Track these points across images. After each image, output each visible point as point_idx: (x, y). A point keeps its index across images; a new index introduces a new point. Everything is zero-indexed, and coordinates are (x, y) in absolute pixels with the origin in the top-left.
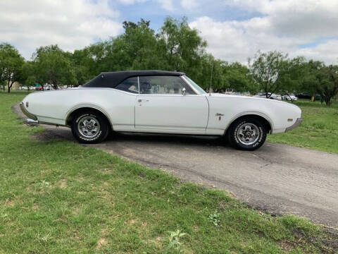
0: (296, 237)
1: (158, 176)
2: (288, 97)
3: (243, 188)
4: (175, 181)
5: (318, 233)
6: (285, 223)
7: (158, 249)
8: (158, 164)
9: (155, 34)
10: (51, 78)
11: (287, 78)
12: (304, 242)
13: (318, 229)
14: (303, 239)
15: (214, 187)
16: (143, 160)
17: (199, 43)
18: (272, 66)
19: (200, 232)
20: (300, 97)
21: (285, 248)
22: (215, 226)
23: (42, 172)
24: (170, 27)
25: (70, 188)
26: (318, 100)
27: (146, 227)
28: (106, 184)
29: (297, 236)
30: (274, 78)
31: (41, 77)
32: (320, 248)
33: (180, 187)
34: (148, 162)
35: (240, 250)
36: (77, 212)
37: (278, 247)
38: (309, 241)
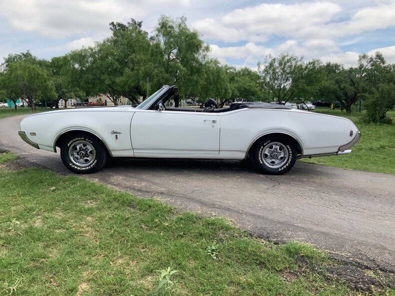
0: (299, 266)
1: (150, 206)
2: (304, 106)
3: (246, 214)
4: (170, 211)
5: (323, 260)
6: (288, 251)
7: (148, 290)
8: (151, 192)
9: (149, 36)
10: (25, 92)
11: (302, 84)
12: (308, 270)
13: (323, 255)
14: (307, 268)
15: (213, 215)
16: (134, 189)
17: (201, 47)
18: (285, 71)
19: (196, 268)
20: (317, 105)
21: (288, 279)
22: (213, 259)
23: (13, 208)
24: (166, 28)
25: (46, 226)
26: (338, 107)
27: (134, 267)
28: (89, 219)
29: (301, 265)
30: (288, 85)
31: (12, 91)
32: (324, 276)
33: (175, 218)
34: (140, 190)
35: (239, 284)
36: (54, 254)
37: (281, 278)
38: (313, 270)
